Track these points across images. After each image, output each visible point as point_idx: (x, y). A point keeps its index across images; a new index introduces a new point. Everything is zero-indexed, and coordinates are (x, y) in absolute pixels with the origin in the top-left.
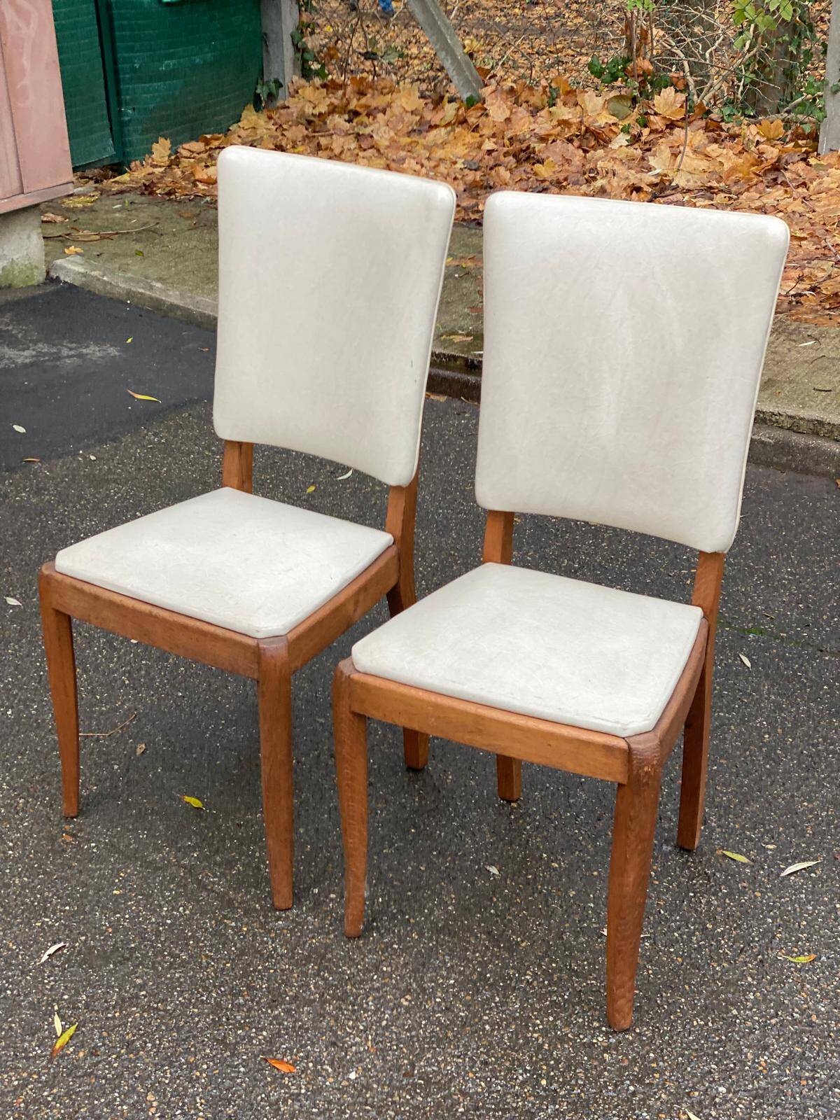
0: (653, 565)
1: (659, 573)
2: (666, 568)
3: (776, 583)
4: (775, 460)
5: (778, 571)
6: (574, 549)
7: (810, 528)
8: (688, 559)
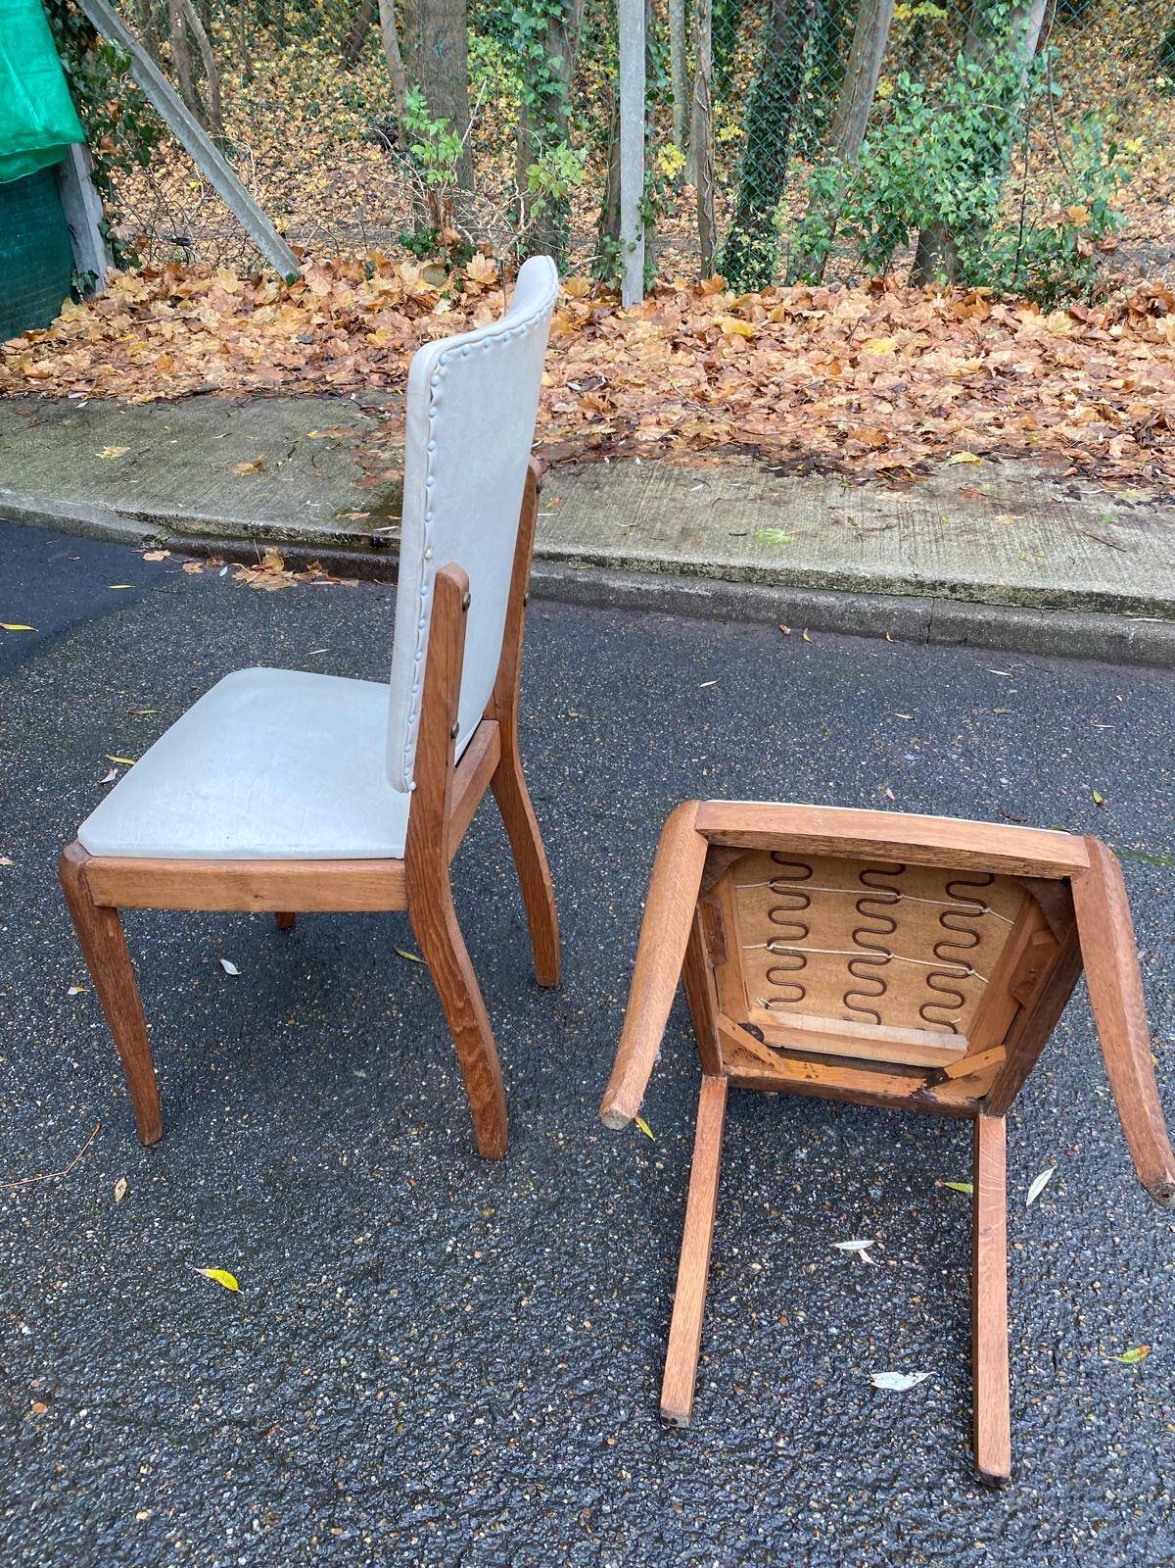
0: (659, 757)
1: (670, 767)
2: (674, 759)
3: (792, 759)
4: (715, 612)
6: (569, 750)
7: (786, 685)
8: (691, 744)
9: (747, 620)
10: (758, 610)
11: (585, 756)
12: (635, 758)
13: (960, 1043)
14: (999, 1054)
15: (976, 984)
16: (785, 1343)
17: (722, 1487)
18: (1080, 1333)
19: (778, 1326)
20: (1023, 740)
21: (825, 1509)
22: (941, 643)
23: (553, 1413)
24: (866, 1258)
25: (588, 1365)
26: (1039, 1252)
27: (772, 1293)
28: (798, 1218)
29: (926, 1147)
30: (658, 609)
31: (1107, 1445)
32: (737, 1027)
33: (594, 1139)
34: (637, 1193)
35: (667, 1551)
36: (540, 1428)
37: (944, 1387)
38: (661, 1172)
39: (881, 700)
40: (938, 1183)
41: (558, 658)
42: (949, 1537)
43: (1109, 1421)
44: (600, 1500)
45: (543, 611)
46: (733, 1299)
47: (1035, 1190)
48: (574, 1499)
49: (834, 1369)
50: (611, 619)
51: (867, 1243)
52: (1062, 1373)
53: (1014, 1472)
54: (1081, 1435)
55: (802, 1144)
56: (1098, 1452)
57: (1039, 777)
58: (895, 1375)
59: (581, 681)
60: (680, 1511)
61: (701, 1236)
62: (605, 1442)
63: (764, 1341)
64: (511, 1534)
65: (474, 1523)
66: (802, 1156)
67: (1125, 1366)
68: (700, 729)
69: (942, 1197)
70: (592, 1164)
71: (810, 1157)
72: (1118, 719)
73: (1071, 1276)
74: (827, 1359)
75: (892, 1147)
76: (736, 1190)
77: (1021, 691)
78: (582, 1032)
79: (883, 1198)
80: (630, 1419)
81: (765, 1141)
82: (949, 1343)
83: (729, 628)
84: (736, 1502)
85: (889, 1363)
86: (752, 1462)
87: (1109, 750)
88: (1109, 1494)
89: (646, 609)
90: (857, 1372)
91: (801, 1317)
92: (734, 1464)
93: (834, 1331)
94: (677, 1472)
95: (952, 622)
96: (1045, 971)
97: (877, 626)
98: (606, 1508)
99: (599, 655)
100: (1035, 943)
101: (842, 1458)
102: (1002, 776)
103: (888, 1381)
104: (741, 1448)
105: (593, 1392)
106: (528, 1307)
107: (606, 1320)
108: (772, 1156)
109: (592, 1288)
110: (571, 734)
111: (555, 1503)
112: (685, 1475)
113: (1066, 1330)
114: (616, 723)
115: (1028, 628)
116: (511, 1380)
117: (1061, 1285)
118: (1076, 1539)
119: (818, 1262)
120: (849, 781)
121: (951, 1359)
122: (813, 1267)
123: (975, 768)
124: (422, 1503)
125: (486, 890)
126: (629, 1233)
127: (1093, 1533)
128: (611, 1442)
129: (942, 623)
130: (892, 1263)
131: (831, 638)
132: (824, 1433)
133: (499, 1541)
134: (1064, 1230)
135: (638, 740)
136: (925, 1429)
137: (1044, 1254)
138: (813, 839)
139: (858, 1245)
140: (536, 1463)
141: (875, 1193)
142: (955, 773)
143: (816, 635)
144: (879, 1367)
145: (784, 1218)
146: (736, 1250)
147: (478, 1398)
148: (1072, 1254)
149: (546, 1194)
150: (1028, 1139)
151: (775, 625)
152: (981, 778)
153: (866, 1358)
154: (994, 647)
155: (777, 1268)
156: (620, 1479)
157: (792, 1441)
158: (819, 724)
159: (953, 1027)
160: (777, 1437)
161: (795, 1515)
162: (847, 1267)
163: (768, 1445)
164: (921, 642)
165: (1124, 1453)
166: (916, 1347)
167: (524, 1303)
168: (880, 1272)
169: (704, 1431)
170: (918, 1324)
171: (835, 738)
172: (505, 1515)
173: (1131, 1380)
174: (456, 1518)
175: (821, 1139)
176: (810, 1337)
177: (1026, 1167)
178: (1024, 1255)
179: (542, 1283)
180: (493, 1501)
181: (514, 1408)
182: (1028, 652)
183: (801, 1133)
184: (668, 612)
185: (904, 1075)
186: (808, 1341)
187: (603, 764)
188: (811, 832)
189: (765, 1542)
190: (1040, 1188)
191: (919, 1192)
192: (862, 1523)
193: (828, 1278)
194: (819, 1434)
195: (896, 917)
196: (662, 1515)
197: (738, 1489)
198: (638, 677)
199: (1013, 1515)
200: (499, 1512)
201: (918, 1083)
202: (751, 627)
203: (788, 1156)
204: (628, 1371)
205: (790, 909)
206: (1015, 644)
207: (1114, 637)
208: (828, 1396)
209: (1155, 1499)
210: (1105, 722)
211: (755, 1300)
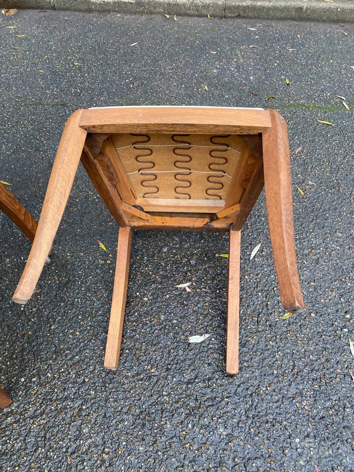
0: (112, 80)
1: (117, 85)
2: (119, 81)
3: (167, 76)
4: (137, 10)
5: (165, 69)
6: (74, 81)
7: (166, 42)
8: (126, 73)
9: (151, 13)
10: (155, 8)
11: (81, 83)
12: (103, 82)
13: (222, 203)
14: (237, 208)
15: (228, 179)
16: (156, 329)
17: (129, 392)
18: (268, 309)
19: (153, 323)
20: (260, 59)
21: (169, 395)
22: (230, 17)
23: (64, 372)
24: (188, 290)
25: (78, 350)
26: (254, 279)
27: (152, 309)
28: (163, 277)
29: (213, 241)
30: (114, 11)
31: (275, 352)
32: (131, 207)
33: (82, 254)
34: (99, 275)
35: (108, 421)
36: (58, 378)
37: (216, 339)
38: (110, 264)
39: (205, 46)
40: (217, 255)
41: (70, 37)
42: (215, 398)
43: (277, 343)
44: (82, 404)
45: (64, 16)
46: (136, 314)
47: (253, 254)
48: (71, 406)
49: (174, 337)
50: (93, 17)
51: (188, 284)
52: (260, 326)
53: (240, 369)
54: (266, 350)
55: (166, 245)
56: (272, 356)
57: (265, 75)
58: (197, 336)
59: (80, 48)
60: (113, 404)
61: (120, 295)
62: (84, 381)
63: (148, 330)
64: (46, 423)
65: (31, 421)
66: (165, 250)
67: (284, 320)
68: (130, 66)
69: (218, 260)
70: (81, 265)
71: (168, 251)
72: (297, 46)
73: (265, 286)
74: (172, 334)
75: (200, 243)
76: (139, 268)
77: (260, 37)
78: (78, 209)
79: (196, 264)
80: (94, 369)
81: (151, 246)
82: (218, 320)
83: (144, 18)
84: (135, 397)
85: (195, 332)
86: (141, 380)
87: (293, 60)
88: (275, 372)
89: (109, 11)
90: (183, 337)
91: (162, 317)
92: (134, 382)
93: (175, 321)
94: (112, 388)
95: (234, 7)
96: (254, 174)
97: (204, 12)
98: (84, 407)
99: (88, 34)
100: (249, 163)
101: (176, 373)
102: (251, 76)
103: (195, 339)
104: (138, 374)
105: (80, 361)
106: (54, 329)
107: (85, 330)
108: (153, 252)
109: (80, 317)
110: (75, 73)
111: (64, 408)
112: (116, 389)
113: (263, 309)
114: (95, 66)
115: (264, 7)
116: (47, 360)
117: (262, 290)
118: (261, 391)
119: (170, 294)
120: (190, 84)
121: (219, 327)
122: (168, 296)
123: (240, 73)
124: (10, 417)
125: (37, 150)
126: (95, 292)
127: (268, 388)
128: (87, 380)
129: (230, 8)
130: (198, 290)
131: (186, 19)
132: (169, 364)
133: (42, 427)
134: (264, 268)
135: (104, 73)
136: (208, 356)
137: (256, 279)
138: (138, 126)
139: (185, 285)
140: (57, 393)
141: (193, 262)
142: (233, 76)
143: (180, 17)
144: (191, 334)
145: (157, 277)
146: (138, 294)
147: (34, 370)
148: (266, 278)
149: (62, 280)
150: (252, 232)
151: (163, 14)
152: (243, 77)
153: (187, 331)
154: (251, 18)
155: (154, 299)
156: (90, 395)
157: (157, 369)
158: (179, 59)
159: (220, 197)
160: (151, 368)
161: (157, 399)
162: (180, 294)
163: (148, 372)
164: (222, 18)
165: (281, 355)
166: (206, 324)
167: (52, 328)
168: (193, 295)
169: (123, 370)
170: (207, 314)
171: (185, 65)
172: (44, 416)
173: (286, 325)
174: (24, 420)
175: (173, 242)
176: (166, 325)
177: (251, 244)
178: (248, 280)
179: (60, 318)
180: (39, 411)
181: (48, 372)
182: (264, 19)
183: (165, 241)
184: (118, 12)
185: (201, 218)
186: (165, 328)
187: (89, 86)
188: (136, 122)
189: (145, 411)
190: (256, 252)
191: (209, 260)
192: (183, 398)
193: (173, 300)
194: (168, 364)
195: (191, 155)
196: (106, 407)
197: (136, 391)
198: (104, 43)
199: (239, 386)
200: (41, 415)
201: (207, 220)
202: (153, 16)
203: (160, 251)
204: (94, 350)
205: (144, 156)
206: (259, 15)
207: (297, 8)
208: (172, 349)
209: (292, 371)
210: (292, 48)
211: (145, 313)
